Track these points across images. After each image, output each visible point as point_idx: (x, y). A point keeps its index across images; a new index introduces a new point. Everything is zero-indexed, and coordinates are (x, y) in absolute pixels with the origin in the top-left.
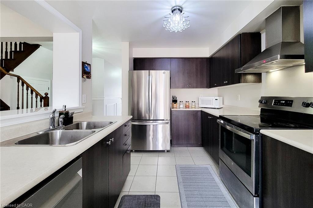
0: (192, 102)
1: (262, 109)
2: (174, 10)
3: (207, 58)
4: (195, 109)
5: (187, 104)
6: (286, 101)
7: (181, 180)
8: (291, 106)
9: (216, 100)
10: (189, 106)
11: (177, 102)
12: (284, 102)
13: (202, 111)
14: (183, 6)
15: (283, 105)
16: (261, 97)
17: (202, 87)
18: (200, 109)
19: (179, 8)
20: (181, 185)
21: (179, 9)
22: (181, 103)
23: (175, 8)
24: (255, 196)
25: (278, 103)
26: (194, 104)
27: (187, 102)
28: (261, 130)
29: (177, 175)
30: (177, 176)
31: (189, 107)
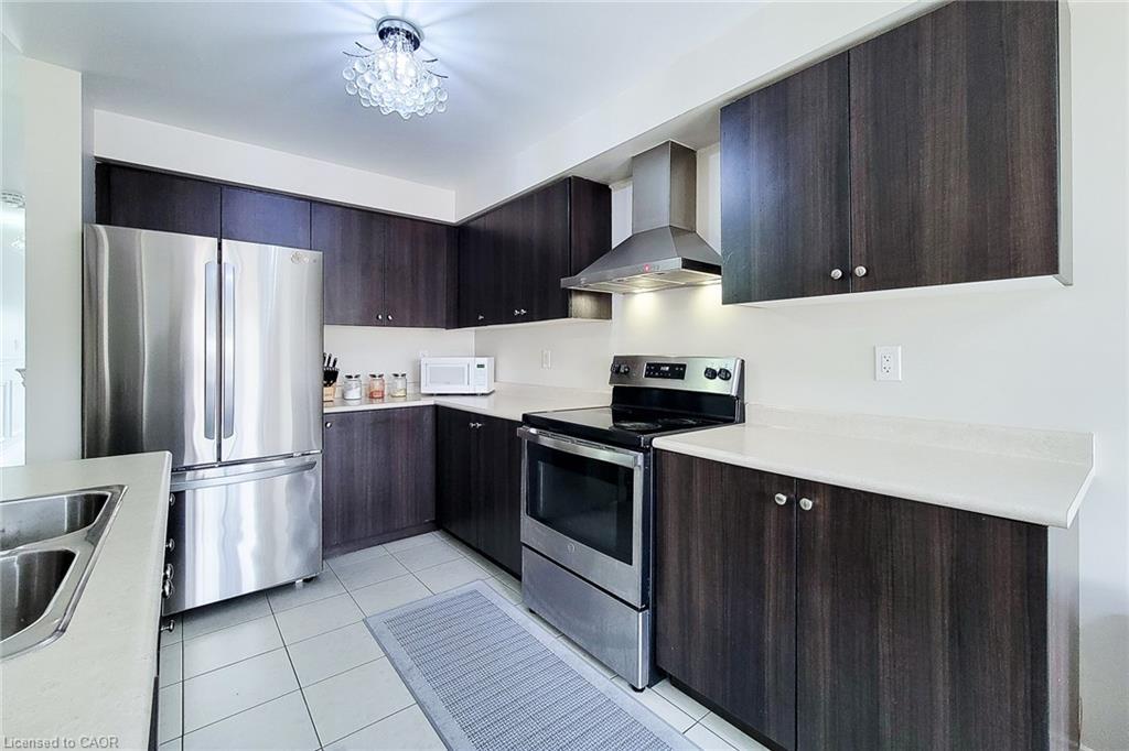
0: (396, 375)
1: (615, 389)
2: (389, 30)
3: (448, 228)
4: (406, 400)
5: (377, 385)
6: (672, 366)
7: (407, 662)
8: (682, 378)
9: (479, 366)
10: (383, 392)
11: (335, 381)
12: (667, 368)
13: (436, 407)
14: (425, 31)
15: (664, 375)
16: (615, 357)
17: (431, 322)
18: (431, 401)
19: (411, 30)
20: (415, 678)
21: (408, 35)
22: (353, 383)
23: (397, 24)
24: (642, 610)
25: (655, 371)
26: (400, 383)
27: (374, 376)
28: (654, 440)
29: (384, 649)
30: (387, 655)
31: (382, 397)
